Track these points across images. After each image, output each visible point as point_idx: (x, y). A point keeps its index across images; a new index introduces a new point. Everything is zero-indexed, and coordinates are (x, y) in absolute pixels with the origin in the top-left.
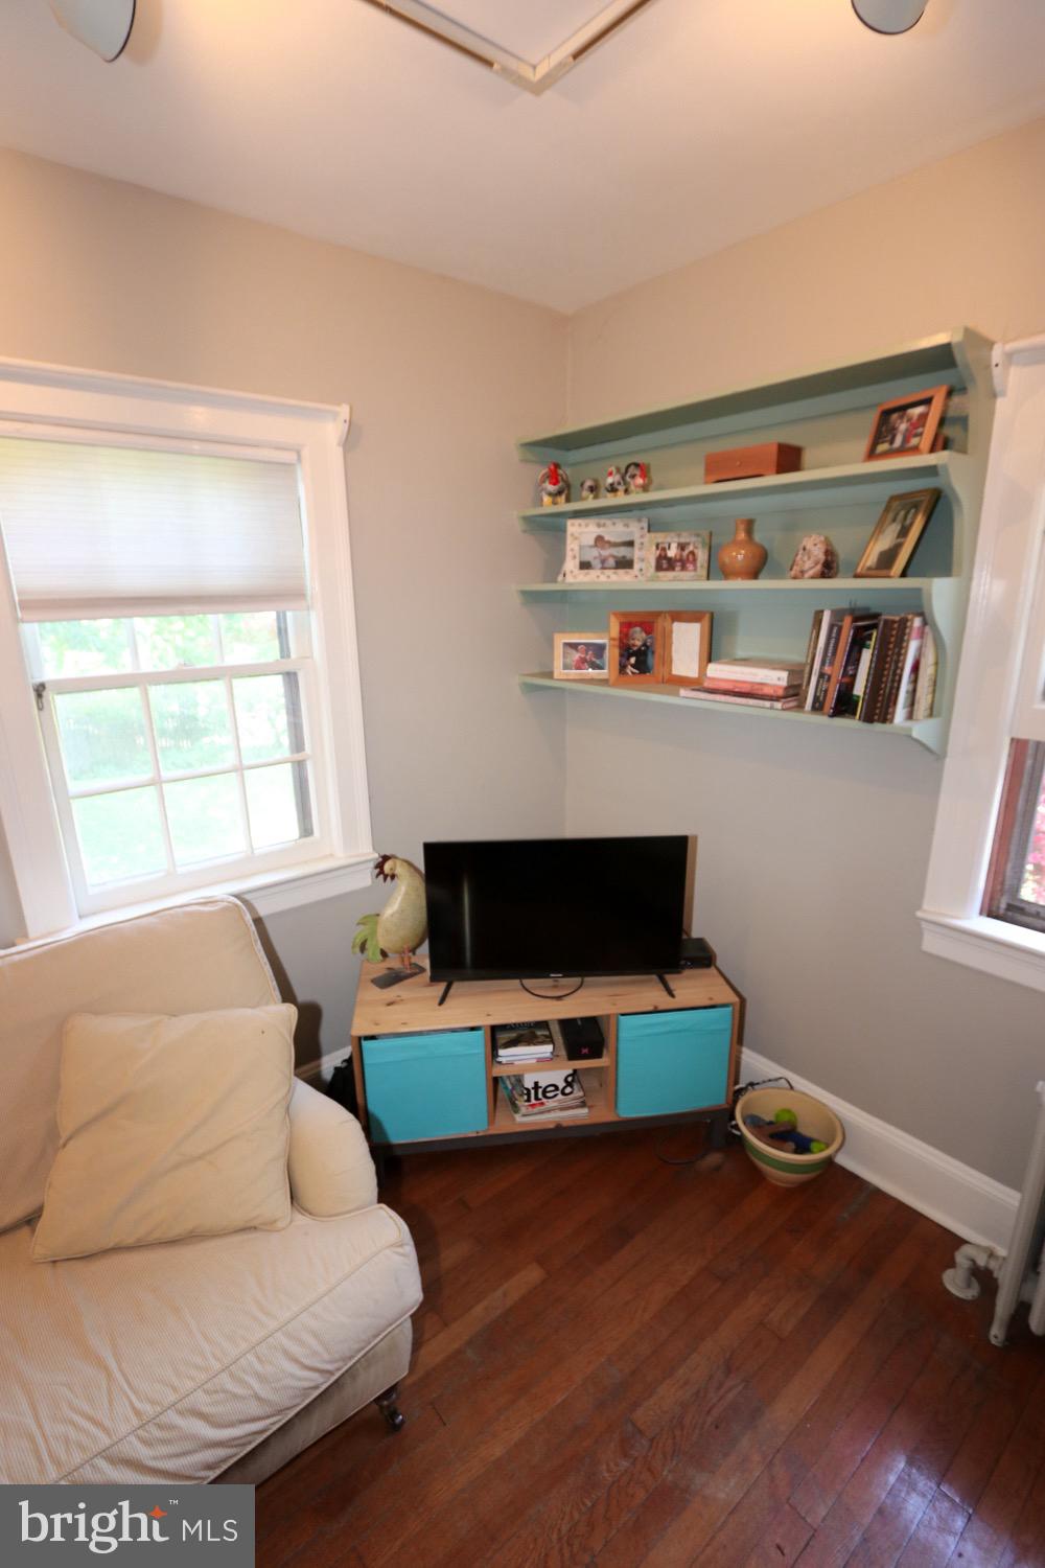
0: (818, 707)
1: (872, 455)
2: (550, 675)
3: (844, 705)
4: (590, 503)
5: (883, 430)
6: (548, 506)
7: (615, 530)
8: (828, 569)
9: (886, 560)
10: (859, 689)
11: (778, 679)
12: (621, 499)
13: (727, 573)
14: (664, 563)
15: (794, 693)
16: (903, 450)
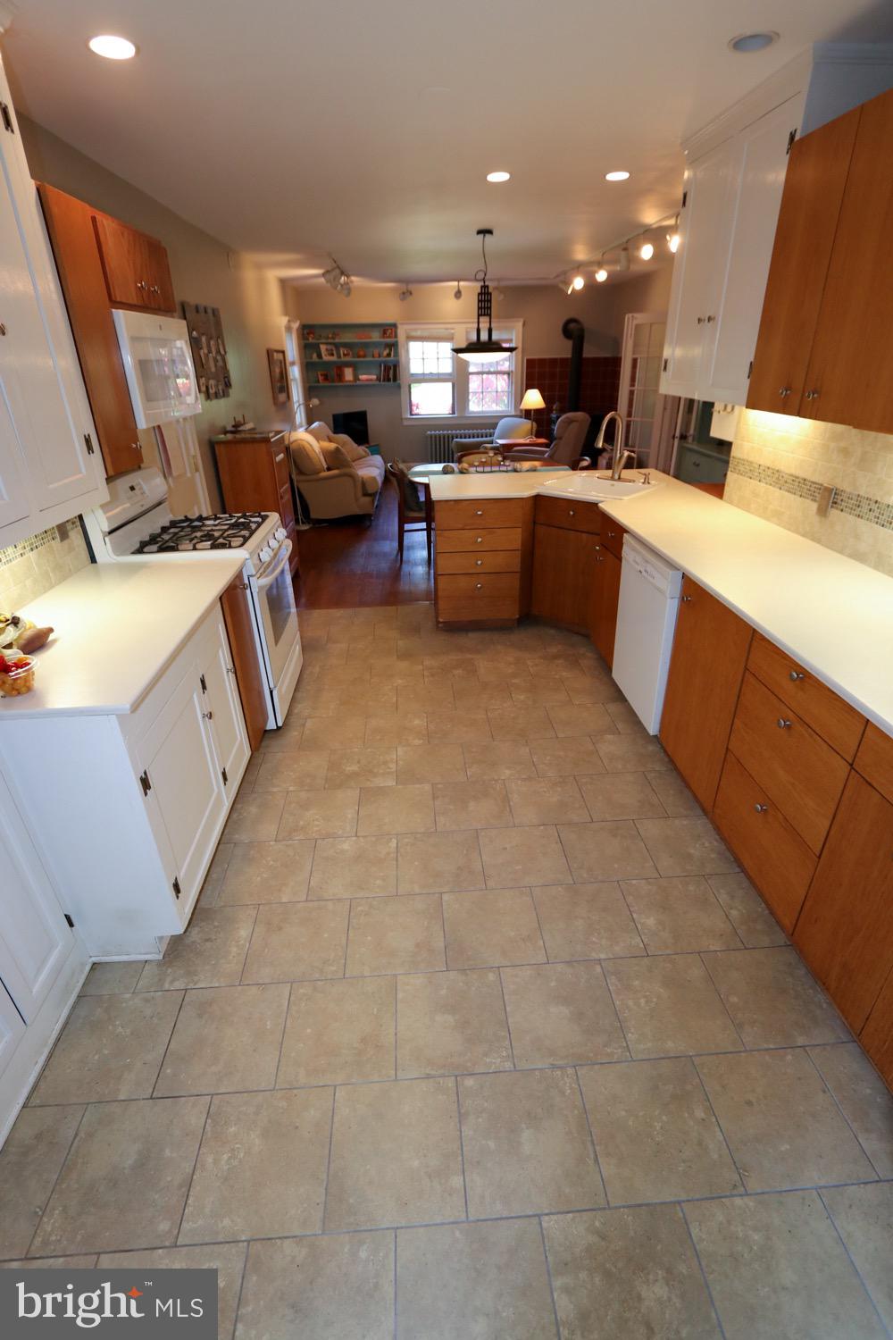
0: (384, 381)
1: (384, 337)
2: (318, 381)
3: (389, 380)
4: (324, 341)
5: (385, 333)
6: (311, 340)
7: (329, 347)
8: (379, 356)
9: (389, 355)
10: (391, 376)
11: (374, 377)
12: (329, 341)
13: (359, 357)
14: (345, 355)
15: (378, 379)
16: (389, 337)
